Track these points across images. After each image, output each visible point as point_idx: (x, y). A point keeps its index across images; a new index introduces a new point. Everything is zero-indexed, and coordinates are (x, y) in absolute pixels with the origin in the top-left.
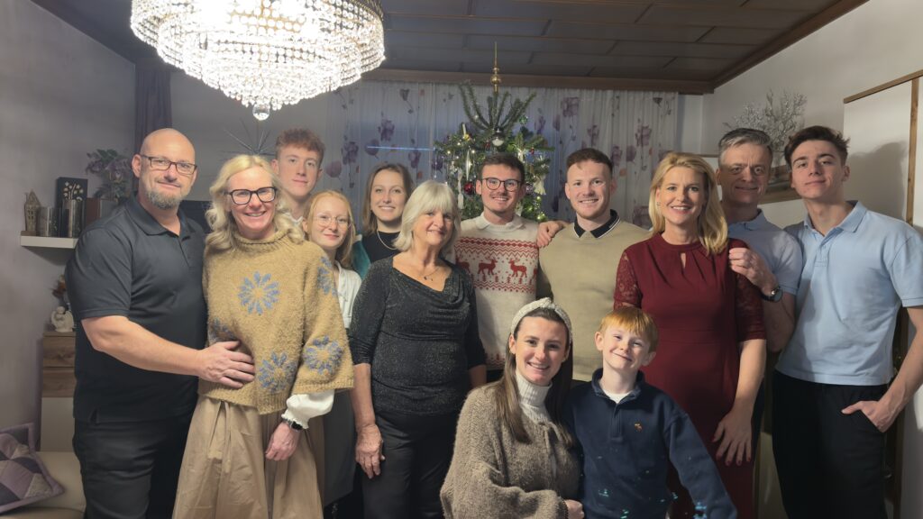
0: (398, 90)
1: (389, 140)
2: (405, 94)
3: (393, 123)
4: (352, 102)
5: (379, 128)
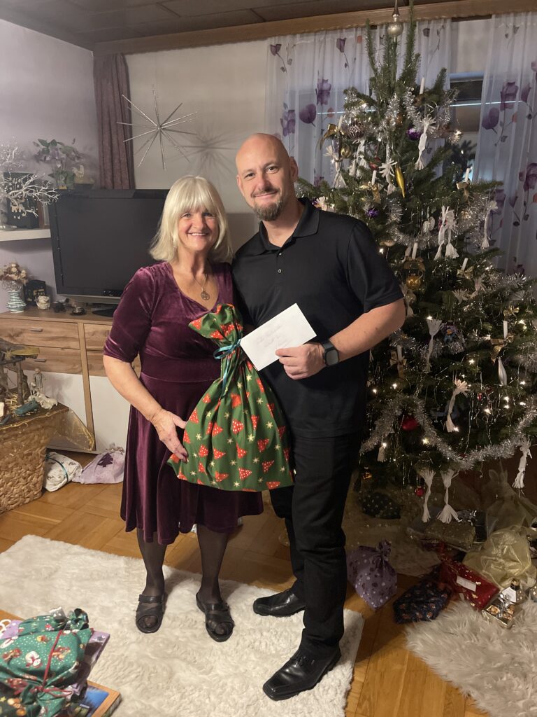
0: (336, 41)
1: (326, 103)
2: (341, 45)
3: (329, 82)
4: (290, 62)
5: (316, 90)
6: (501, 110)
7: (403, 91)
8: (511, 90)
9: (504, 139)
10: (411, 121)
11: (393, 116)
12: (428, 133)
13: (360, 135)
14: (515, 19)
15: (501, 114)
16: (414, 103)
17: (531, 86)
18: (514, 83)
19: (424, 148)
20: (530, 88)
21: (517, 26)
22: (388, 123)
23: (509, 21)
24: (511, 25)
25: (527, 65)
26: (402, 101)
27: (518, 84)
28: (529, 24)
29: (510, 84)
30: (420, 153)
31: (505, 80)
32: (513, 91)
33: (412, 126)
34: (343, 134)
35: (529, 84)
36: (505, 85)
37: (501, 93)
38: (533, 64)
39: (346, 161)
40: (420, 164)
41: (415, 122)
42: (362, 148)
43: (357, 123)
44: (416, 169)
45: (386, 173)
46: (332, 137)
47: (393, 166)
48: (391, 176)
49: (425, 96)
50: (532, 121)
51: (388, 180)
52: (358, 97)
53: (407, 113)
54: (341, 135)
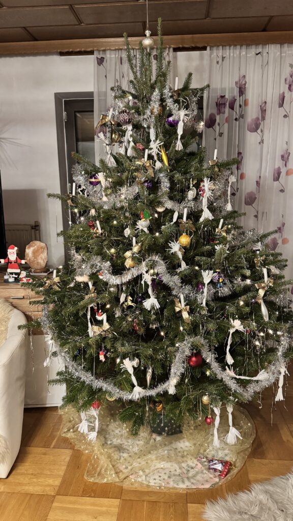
6: (218, 114)
7: (162, 88)
8: (222, 101)
9: (221, 134)
10: (170, 110)
11: (155, 106)
12: (183, 121)
13: (129, 122)
14: (223, 52)
15: (218, 118)
16: (171, 97)
17: (236, 98)
18: (224, 96)
19: (182, 133)
20: (235, 100)
21: (224, 56)
22: (152, 113)
23: (218, 52)
24: (221, 54)
25: (232, 84)
26: (162, 95)
27: (227, 97)
28: (232, 54)
29: (222, 97)
30: (179, 137)
31: (219, 94)
32: (224, 102)
33: (171, 115)
34: (113, 123)
35: (234, 97)
36: (219, 97)
37: (217, 103)
38: (236, 83)
39: (117, 144)
40: (179, 146)
41: (174, 112)
42: (131, 133)
43: (126, 112)
44: (177, 149)
45: (154, 152)
46: (105, 125)
47: (160, 146)
48: (158, 154)
49: (180, 92)
50: (238, 122)
51: (156, 158)
52: (124, 92)
53: (166, 105)
54: (112, 124)
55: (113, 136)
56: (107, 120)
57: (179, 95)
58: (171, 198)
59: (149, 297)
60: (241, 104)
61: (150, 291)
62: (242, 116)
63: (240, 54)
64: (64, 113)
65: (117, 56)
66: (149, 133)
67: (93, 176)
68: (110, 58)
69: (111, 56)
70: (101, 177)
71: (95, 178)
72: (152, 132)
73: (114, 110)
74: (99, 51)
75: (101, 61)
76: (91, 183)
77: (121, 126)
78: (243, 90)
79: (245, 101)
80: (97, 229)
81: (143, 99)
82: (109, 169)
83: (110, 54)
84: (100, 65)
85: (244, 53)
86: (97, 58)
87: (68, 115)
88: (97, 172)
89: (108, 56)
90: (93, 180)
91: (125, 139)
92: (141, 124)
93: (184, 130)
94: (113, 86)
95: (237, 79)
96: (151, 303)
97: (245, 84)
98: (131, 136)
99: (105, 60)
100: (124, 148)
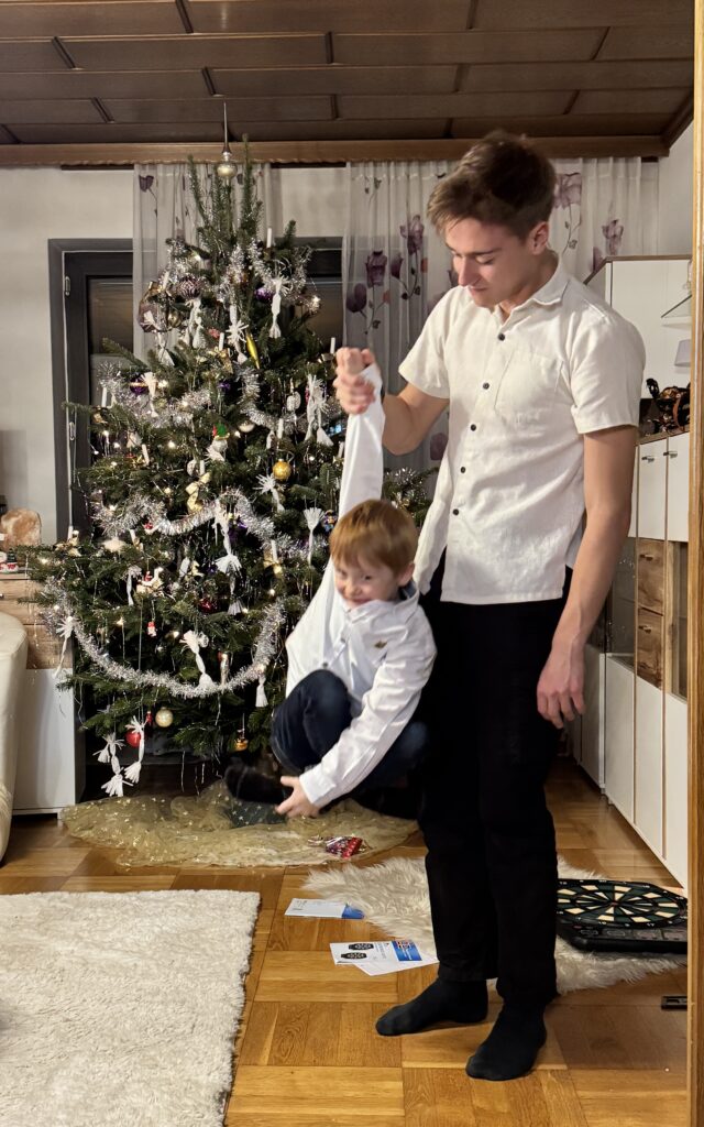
6: (369, 286)
7: (246, 243)
8: (378, 262)
9: (376, 324)
10: (260, 278)
11: (237, 272)
12: (281, 293)
13: (196, 295)
14: (375, 171)
15: (369, 292)
16: (261, 257)
17: (402, 257)
18: (381, 252)
19: (278, 312)
20: (401, 261)
21: (379, 179)
22: (232, 281)
23: (367, 172)
24: (371, 176)
25: (395, 231)
26: (246, 255)
27: (386, 254)
28: (392, 177)
29: (377, 254)
30: (275, 318)
31: (371, 248)
32: (381, 264)
33: (261, 285)
34: (170, 295)
35: (399, 255)
36: (371, 253)
37: (367, 265)
38: (402, 229)
39: (175, 331)
40: (275, 331)
41: (265, 280)
42: (199, 311)
43: (190, 279)
44: (271, 336)
45: (234, 339)
46: (155, 298)
47: (244, 330)
48: (241, 343)
49: (274, 250)
50: (408, 302)
51: (237, 348)
52: (187, 247)
53: (253, 269)
54: (167, 296)
55: (170, 317)
56: (159, 290)
57: (272, 255)
58: (260, 408)
59: (226, 554)
60: (414, 267)
61: (226, 543)
62: (417, 291)
63: (408, 176)
64: (65, 279)
65: (177, 174)
66: (228, 313)
67: (137, 378)
68: (165, 179)
69: (166, 176)
70: (149, 380)
71: (139, 381)
72: (233, 310)
73: (172, 275)
74: (144, 165)
75: (146, 183)
76: (133, 389)
77: (184, 301)
78: (416, 242)
79: (422, 262)
80: (143, 458)
81: (218, 261)
82: (162, 367)
83: (165, 172)
84: (145, 190)
85: (416, 175)
86: (140, 178)
87: (72, 283)
88: (142, 372)
89: (161, 174)
90: (136, 384)
91: (189, 323)
92: (215, 298)
93: (282, 307)
94: (170, 236)
95: (403, 222)
96: (228, 562)
97: (421, 231)
98: (199, 315)
99: (155, 181)
100: (187, 336)
